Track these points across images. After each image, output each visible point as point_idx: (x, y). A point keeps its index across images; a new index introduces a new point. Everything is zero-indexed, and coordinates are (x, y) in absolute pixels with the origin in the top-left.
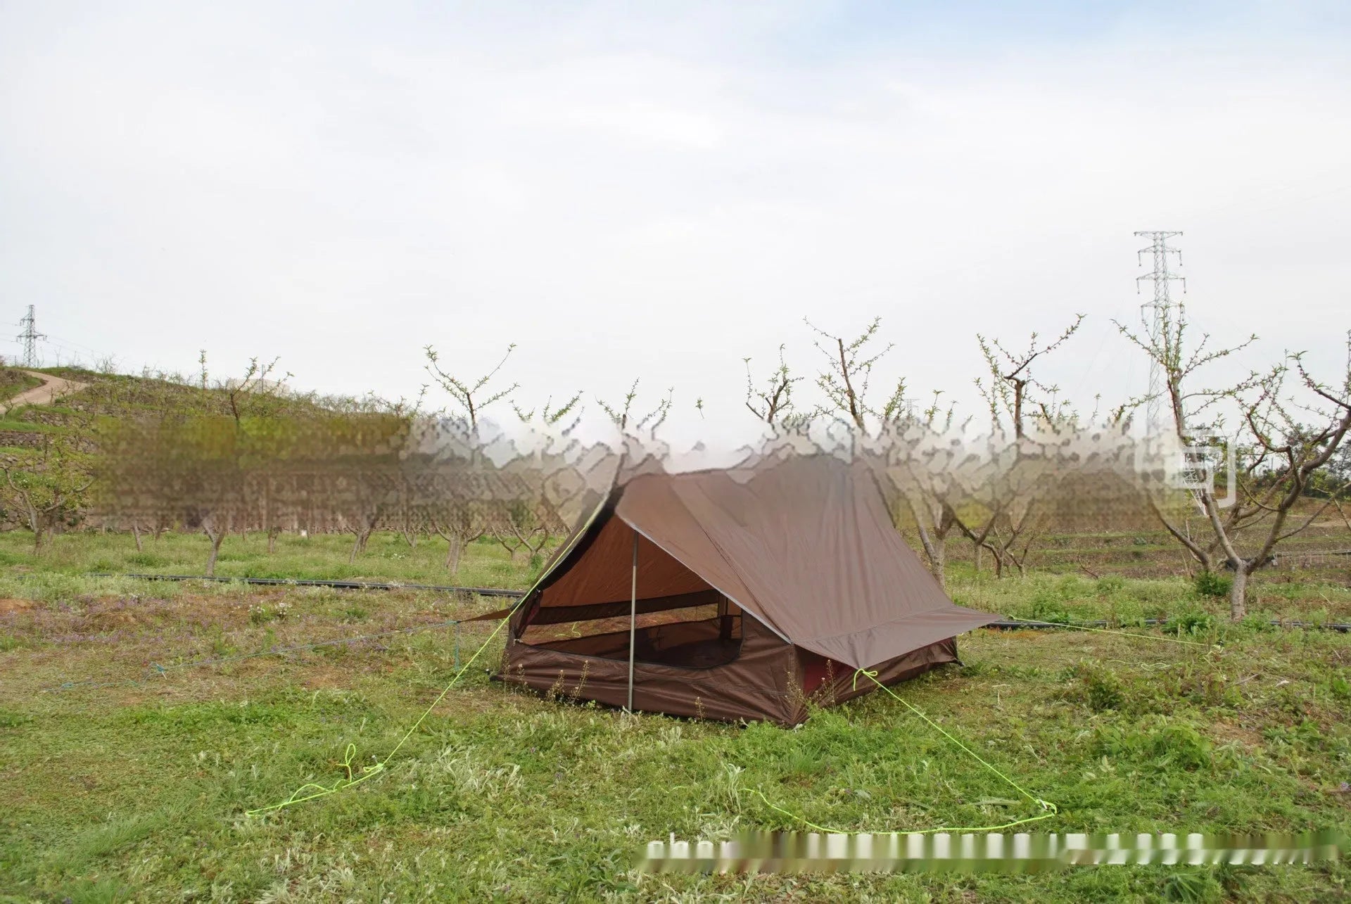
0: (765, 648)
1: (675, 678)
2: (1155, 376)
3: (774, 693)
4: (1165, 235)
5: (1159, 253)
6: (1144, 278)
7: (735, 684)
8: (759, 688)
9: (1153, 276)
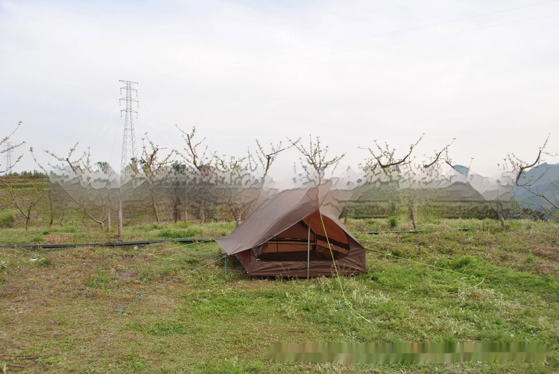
0: (356, 250)
1: (326, 264)
2: (125, 139)
3: (361, 264)
4: (131, 83)
5: (128, 90)
6: (122, 99)
7: (347, 263)
8: (355, 263)
9: (126, 99)
